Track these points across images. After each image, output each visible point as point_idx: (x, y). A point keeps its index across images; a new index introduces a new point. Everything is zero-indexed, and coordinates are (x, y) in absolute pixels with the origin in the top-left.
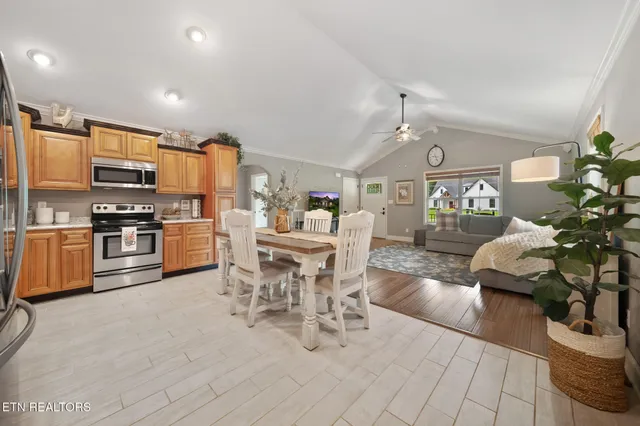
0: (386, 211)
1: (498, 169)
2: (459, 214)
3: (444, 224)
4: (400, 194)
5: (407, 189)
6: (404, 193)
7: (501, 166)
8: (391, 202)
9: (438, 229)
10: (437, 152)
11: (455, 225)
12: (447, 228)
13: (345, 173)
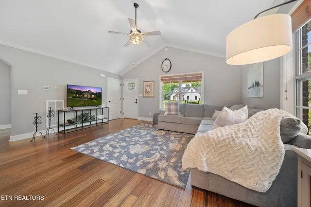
0: (137, 101)
1: (201, 74)
2: (179, 103)
3: (169, 110)
4: (146, 90)
5: (150, 86)
6: (148, 89)
7: (203, 72)
8: (141, 95)
9: (166, 113)
10: (167, 63)
11: (176, 111)
12: (172, 113)
13: (109, 75)
